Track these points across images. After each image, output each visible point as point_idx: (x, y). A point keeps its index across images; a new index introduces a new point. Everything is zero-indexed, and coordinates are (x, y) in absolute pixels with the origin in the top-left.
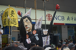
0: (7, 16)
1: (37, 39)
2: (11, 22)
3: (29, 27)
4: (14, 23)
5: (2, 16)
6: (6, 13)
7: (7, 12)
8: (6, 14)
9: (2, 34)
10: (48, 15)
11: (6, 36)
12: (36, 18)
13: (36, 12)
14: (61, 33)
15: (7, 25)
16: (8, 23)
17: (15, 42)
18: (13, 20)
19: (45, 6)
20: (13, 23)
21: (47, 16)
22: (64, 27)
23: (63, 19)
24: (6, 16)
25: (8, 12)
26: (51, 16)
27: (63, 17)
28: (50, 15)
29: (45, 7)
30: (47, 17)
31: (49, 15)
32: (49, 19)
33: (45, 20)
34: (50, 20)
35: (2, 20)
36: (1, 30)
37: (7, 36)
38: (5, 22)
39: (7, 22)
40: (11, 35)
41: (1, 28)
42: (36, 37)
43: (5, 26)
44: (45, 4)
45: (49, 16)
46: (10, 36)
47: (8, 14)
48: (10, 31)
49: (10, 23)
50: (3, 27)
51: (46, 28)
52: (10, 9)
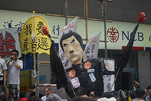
0: (29, 33)
1: (93, 78)
2: (37, 44)
3: (76, 55)
4: (44, 47)
5: (19, 34)
6: (28, 26)
7: (30, 26)
8: (28, 29)
9: (21, 70)
10: (110, 30)
11: (28, 72)
12: (87, 36)
13: (86, 25)
14: (138, 67)
15: (30, 51)
16: (32, 48)
17: (45, 85)
18: (41, 41)
19: (104, 11)
20: (41, 46)
21: (108, 32)
22: (144, 55)
23: (141, 38)
24: (27, 34)
25: (33, 26)
26: (118, 32)
27: (140, 35)
28: (115, 31)
29: (104, 14)
30: (109, 34)
31: (113, 30)
32: (113, 39)
33: (105, 41)
34: (115, 40)
35: (20, 41)
36: (18, 60)
37: (30, 72)
38: (25, 45)
39: (29, 46)
40: (37, 70)
41: (19, 57)
42: (90, 75)
43: (26, 53)
44: (104, 9)
45: (113, 32)
46: (36, 73)
47: (32, 29)
48: (36, 62)
49: (35, 46)
50: (22, 54)
51: (106, 56)
52: (35, 18)
